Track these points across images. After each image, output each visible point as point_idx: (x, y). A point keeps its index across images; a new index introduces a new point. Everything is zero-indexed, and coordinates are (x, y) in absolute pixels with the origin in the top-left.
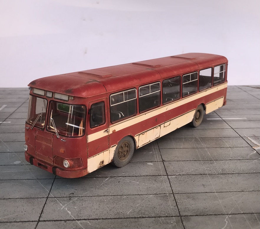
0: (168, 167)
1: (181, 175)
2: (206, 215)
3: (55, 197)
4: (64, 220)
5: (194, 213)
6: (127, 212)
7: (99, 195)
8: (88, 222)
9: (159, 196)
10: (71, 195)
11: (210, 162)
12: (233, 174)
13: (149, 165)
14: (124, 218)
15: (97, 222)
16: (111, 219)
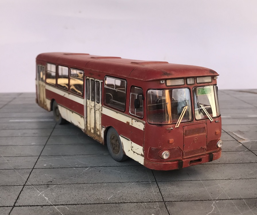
2: (191, 201)
3: (32, 185)
4: (41, 206)
6: (107, 197)
9: (142, 183)
10: (49, 183)
12: (219, 164)
14: (104, 203)
15: (75, 208)
16: (90, 204)
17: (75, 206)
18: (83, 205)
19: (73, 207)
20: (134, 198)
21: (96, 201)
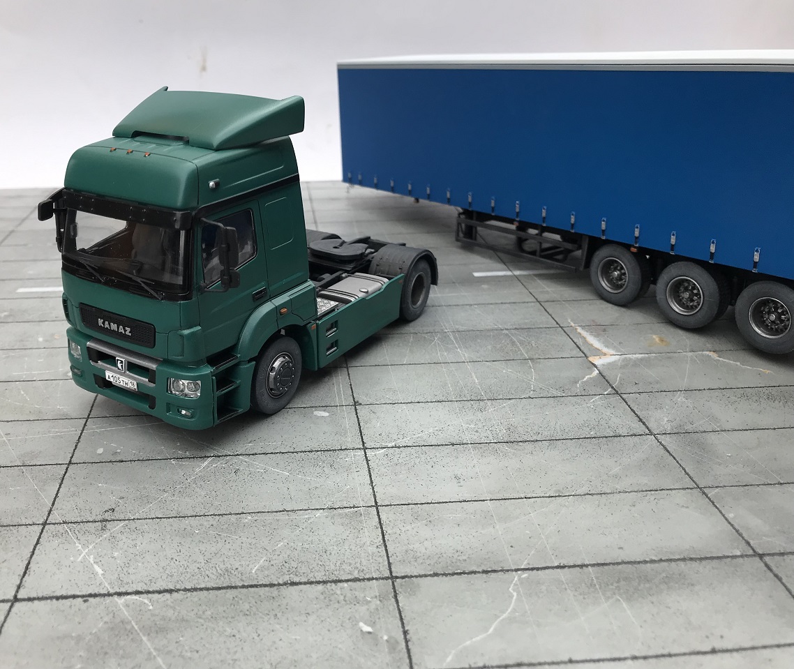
0: (366, 423)
1: (399, 447)
2: (460, 574)
3: (64, 523)
4: (83, 596)
5: (430, 568)
6: (251, 566)
7: (181, 515)
8: (146, 601)
9: (340, 514)
10: (106, 514)
11: (476, 405)
12: (537, 441)
13: (318, 417)
14: (243, 587)
15: (169, 602)
16: (207, 589)
17: (167, 595)
18: (189, 594)
19: (163, 599)
20: (317, 568)
21: (222, 578)
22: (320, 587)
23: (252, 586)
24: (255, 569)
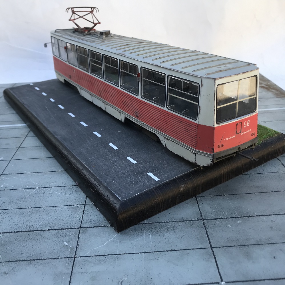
5: (94, 225)
7: (21, 208)
16: (21, 232)
18: (15, 233)
19: (7, 235)
20: (58, 225)
21: (27, 228)
22: (57, 231)
23: (35, 231)
24: (38, 225)
